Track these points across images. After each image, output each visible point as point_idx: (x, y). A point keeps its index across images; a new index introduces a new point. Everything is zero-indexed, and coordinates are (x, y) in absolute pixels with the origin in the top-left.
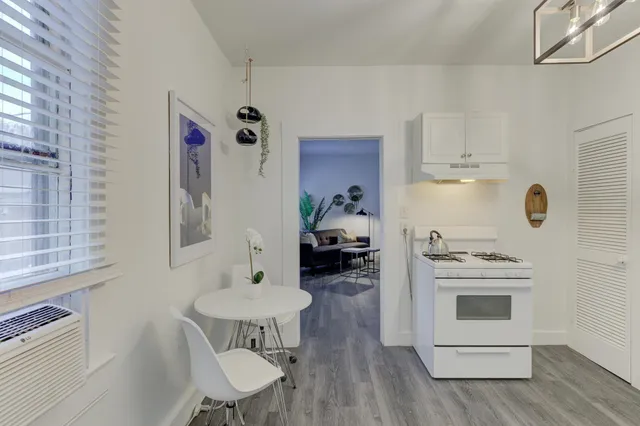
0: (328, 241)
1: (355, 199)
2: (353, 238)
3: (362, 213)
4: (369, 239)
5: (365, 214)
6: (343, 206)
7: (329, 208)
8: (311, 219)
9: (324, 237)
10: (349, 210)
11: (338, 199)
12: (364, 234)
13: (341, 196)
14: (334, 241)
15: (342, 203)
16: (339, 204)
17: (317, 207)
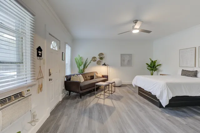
0: (89, 78)
1: (101, 58)
2: (101, 76)
3: (104, 65)
4: (108, 76)
5: (106, 65)
6: (96, 62)
7: (90, 62)
8: (82, 67)
9: (87, 76)
10: (99, 63)
11: (94, 59)
12: (105, 74)
13: (95, 57)
14: (92, 78)
15: (96, 60)
16: (95, 61)
17: (84, 62)
